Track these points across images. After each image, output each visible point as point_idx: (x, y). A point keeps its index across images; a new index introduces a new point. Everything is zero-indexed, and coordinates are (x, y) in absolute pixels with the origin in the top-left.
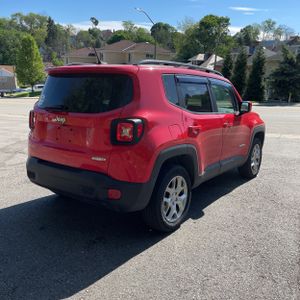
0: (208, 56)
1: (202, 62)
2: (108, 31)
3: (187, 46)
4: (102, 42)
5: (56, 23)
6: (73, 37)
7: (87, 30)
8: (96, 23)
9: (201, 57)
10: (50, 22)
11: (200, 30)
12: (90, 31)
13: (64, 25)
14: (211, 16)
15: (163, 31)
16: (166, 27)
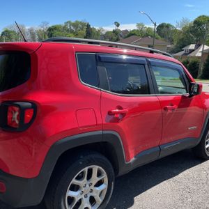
0: (198, 46)
1: (194, 50)
2: (126, 31)
3: (183, 39)
4: (121, 38)
5: (91, 27)
6: (102, 35)
7: (112, 30)
8: (118, 25)
9: (192, 46)
10: (88, 26)
11: (194, 27)
12: (114, 31)
13: (97, 28)
14: (203, 16)
15: (165, 29)
16: (168, 26)
